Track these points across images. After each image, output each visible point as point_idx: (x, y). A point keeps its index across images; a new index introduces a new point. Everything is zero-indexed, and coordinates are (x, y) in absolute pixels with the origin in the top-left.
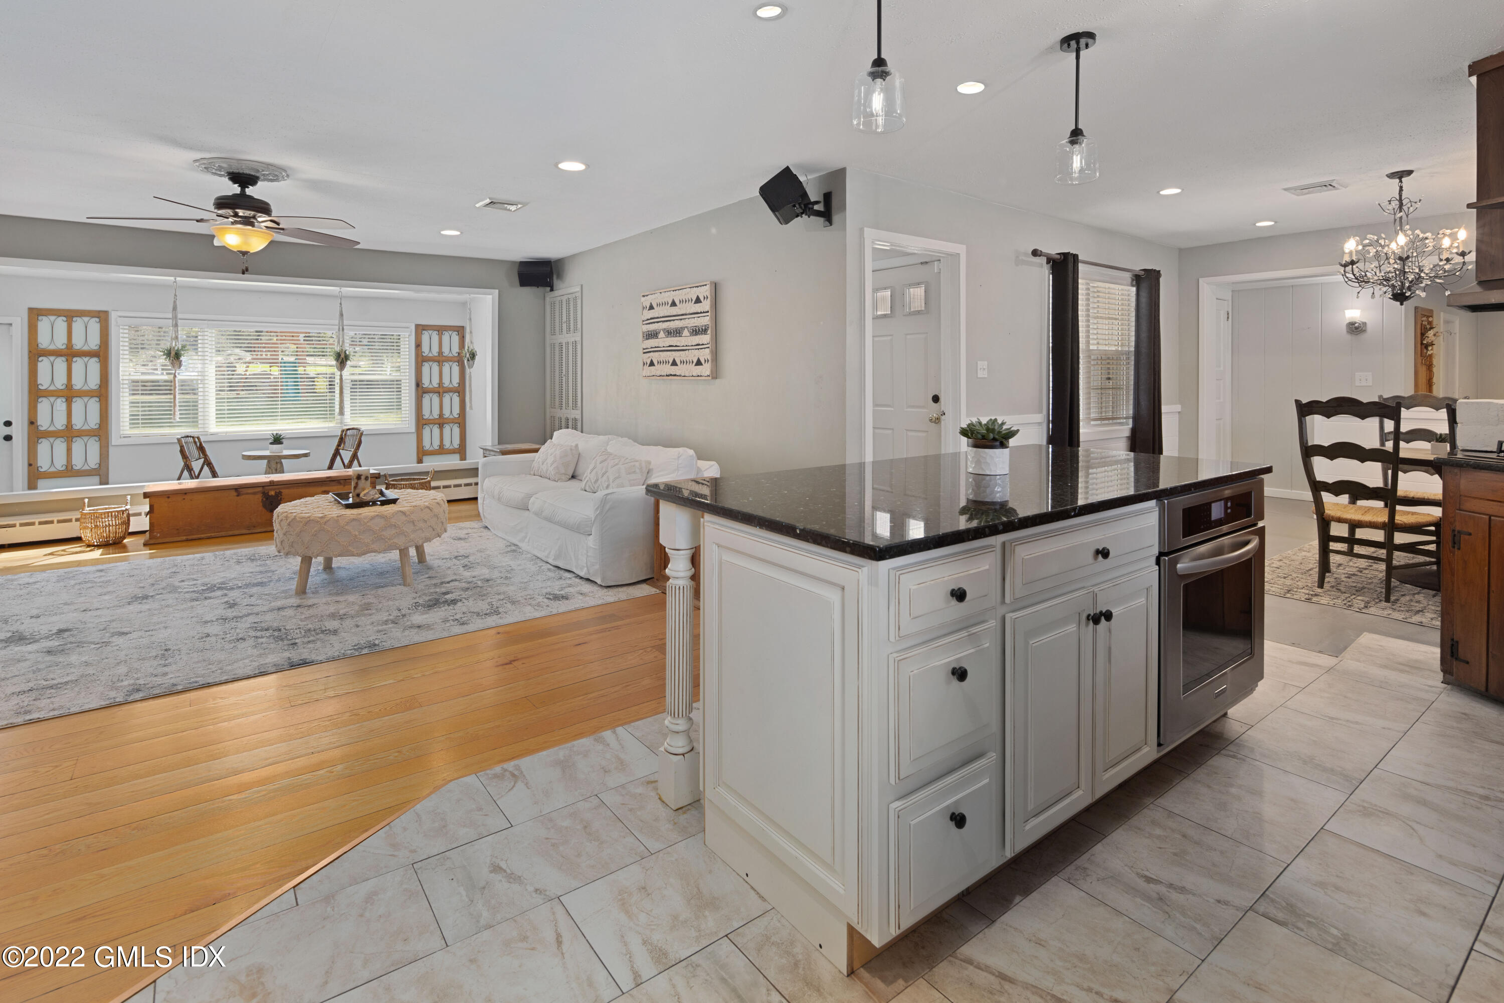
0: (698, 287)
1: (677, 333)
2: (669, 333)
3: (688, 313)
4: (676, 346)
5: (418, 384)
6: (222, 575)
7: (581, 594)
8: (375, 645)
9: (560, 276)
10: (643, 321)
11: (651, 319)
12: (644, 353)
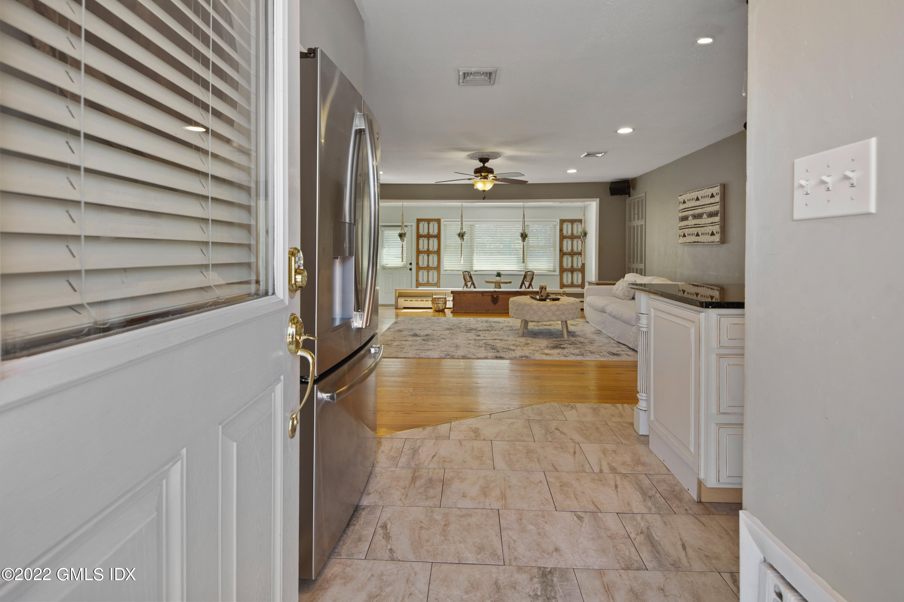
0: (712, 188)
1: (699, 216)
2: (695, 217)
3: (706, 204)
4: (699, 224)
5: (561, 250)
6: (476, 326)
7: (628, 355)
8: (528, 357)
9: (634, 188)
10: (680, 211)
11: (684, 209)
12: (680, 229)
